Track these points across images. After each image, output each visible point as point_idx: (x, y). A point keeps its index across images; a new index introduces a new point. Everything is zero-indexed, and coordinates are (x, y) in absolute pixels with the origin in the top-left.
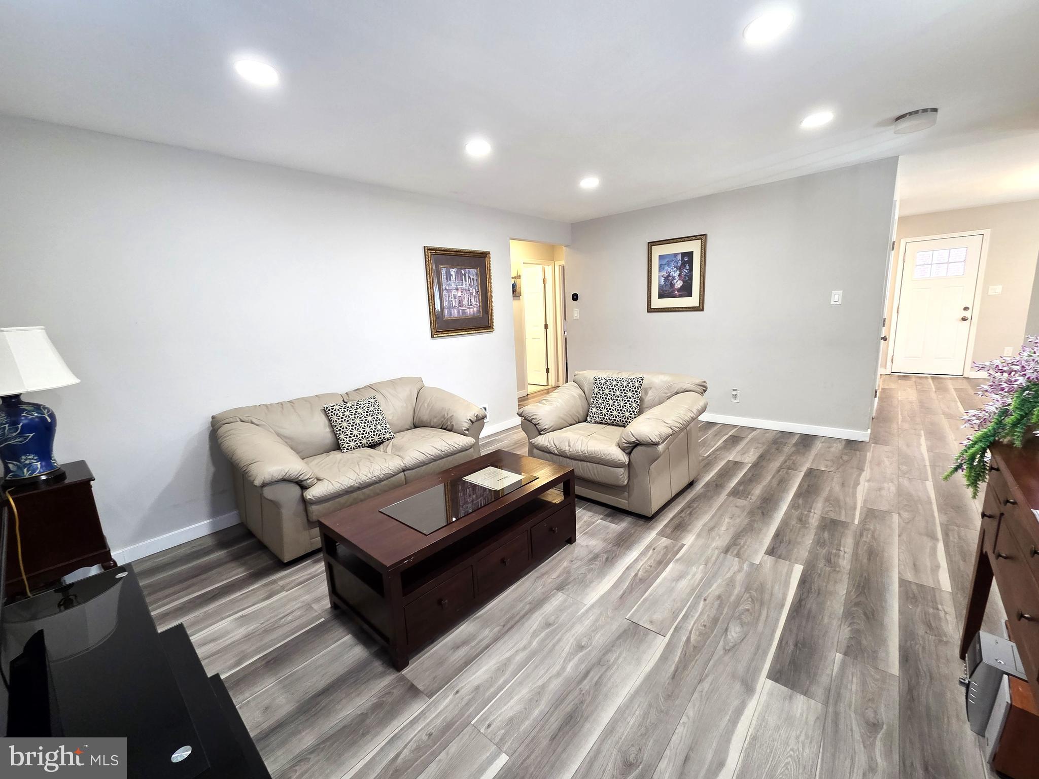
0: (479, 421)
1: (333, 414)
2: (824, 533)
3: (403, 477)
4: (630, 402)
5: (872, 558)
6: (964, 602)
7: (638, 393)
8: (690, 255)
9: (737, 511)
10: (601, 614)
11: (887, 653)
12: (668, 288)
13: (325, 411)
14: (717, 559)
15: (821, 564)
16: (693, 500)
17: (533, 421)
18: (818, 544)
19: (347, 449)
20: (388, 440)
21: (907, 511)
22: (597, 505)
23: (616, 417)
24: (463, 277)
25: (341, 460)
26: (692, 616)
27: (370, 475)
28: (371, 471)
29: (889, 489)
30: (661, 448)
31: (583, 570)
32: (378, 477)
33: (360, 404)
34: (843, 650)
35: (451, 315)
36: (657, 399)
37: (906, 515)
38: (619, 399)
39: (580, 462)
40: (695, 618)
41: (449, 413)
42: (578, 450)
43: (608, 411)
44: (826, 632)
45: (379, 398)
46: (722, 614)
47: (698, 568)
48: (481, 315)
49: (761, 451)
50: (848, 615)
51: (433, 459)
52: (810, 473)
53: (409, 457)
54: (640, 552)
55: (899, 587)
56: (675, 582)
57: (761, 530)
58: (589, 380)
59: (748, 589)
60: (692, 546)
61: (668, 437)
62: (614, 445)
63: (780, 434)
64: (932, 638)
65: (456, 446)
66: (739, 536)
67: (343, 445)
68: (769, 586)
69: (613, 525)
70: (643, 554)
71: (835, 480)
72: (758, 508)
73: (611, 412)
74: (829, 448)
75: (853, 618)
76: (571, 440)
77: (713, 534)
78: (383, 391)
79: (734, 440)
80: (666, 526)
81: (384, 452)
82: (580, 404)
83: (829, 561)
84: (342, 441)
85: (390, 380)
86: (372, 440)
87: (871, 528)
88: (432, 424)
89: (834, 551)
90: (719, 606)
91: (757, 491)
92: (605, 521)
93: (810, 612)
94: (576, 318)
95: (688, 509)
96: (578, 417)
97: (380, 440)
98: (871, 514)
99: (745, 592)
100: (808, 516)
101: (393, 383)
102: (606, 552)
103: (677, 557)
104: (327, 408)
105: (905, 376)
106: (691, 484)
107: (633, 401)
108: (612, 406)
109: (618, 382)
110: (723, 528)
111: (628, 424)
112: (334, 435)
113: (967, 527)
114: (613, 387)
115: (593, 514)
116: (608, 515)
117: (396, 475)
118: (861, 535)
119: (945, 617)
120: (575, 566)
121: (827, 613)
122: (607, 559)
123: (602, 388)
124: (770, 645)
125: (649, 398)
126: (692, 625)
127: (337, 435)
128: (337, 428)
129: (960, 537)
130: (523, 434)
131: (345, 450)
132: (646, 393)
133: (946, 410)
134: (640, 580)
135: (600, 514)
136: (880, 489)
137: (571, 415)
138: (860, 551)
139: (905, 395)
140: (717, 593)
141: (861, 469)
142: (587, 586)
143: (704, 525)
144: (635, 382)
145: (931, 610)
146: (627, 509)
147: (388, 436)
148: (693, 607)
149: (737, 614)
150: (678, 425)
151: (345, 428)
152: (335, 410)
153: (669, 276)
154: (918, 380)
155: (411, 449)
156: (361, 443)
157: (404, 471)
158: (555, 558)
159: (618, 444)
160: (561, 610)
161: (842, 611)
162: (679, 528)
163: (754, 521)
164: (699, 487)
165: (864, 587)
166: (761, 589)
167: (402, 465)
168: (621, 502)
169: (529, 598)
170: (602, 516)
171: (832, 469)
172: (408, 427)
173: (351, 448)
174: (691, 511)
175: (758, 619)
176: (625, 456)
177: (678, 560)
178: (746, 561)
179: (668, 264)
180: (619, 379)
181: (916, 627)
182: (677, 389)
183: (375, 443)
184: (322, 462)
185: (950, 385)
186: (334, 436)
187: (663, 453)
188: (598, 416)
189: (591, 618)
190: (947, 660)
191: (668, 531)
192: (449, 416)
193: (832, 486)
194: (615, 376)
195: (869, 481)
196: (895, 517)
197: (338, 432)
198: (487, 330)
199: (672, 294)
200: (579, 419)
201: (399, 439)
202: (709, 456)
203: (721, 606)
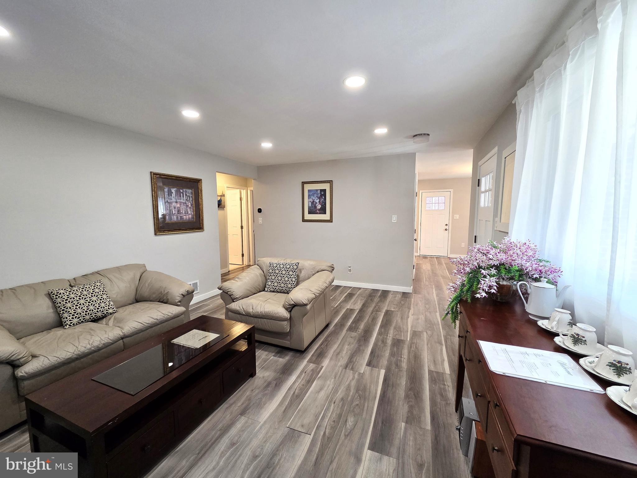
0: (189, 294)
1: (57, 297)
2: (394, 348)
3: (122, 344)
4: (291, 278)
5: (416, 360)
6: (455, 377)
7: (296, 272)
8: (324, 191)
9: (352, 340)
10: (270, 426)
11: (425, 417)
12: (313, 208)
13: (50, 295)
14: (341, 373)
15: (393, 367)
16: (328, 336)
17: (229, 293)
18: (392, 355)
19: (70, 325)
20: (111, 314)
21: (430, 330)
22: (271, 347)
23: (283, 288)
24: (182, 194)
25: (61, 335)
26: (327, 416)
27: (89, 346)
28: (91, 343)
29: (422, 318)
30: (308, 307)
31: (260, 396)
32: (98, 347)
33: (86, 288)
34: (405, 420)
35: (171, 219)
36: (307, 275)
37: (429, 332)
38: (284, 276)
39: (259, 319)
40: (329, 417)
41: (165, 291)
42: (258, 311)
43: (278, 284)
44: (397, 410)
45: (105, 281)
46: (343, 411)
47: (330, 382)
48: (195, 220)
49: (363, 301)
50: (407, 396)
51: (149, 326)
52: (387, 312)
53: (128, 328)
54: (297, 376)
55: (428, 375)
56: (317, 394)
57: (364, 351)
58: (267, 264)
59: (357, 390)
60: (328, 366)
61: (313, 300)
62: (282, 305)
63: (372, 291)
64: (444, 403)
65: (170, 314)
66: (353, 356)
67: (66, 322)
68: (368, 387)
69: (281, 359)
70: (299, 377)
71: (398, 315)
72: (362, 337)
73: (280, 284)
74: (395, 297)
75: (409, 398)
76: (254, 304)
77: (339, 357)
78: (108, 276)
79: (350, 296)
80: (313, 355)
81: (106, 324)
82: (261, 280)
83: (397, 365)
84: (65, 319)
85: (116, 267)
86: (95, 316)
87: (415, 342)
88: (151, 299)
89: (399, 358)
90: (342, 406)
91: (362, 326)
92: (276, 357)
93: (388, 400)
94: (260, 223)
95: (326, 342)
96: (259, 288)
97: (103, 315)
98: (415, 334)
99: (356, 393)
100: (386, 339)
101: (119, 269)
102: (276, 380)
103: (319, 376)
104: (52, 292)
105: (426, 257)
106: (327, 326)
107: (293, 277)
108: (280, 281)
109: (284, 266)
110: (344, 352)
111: (290, 292)
112: (57, 314)
113: (454, 336)
114: (281, 269)
115: (268, 353)
116: (278, 353)
117: (115, 343)
118: (411, 347)
119: (448, 389)
120: (254, 394)
121: (397, 398)
122: (276, 385)
123: (274, 269)
124: (369, 426)
125: (302, 275)
126: (327, 422)
127: (61, 315)
128: (61, 309)
129: (452, 343)
130: (221, 301)
131: (68, 326)
132: (301, 272)
133: (442, 274)
134: (297, 396)
135: (273, 352)
136: (418, 319)
137: (255, 288)
138: (411, 357)
139: (426, 267)
140: (341, 396)
141: (409, 309)
142: (261, 408)
143: (334, 352)
144: (294, 265)
145: (442, 386)
146: (290, 347)
147: (111, 311)
148: (328, 409)
149: (352, 409)
150: (318, 292)
151: (69, 308)
152: (60, 294)
153: (314, 202)
154: (430, 258)
155: (131, 321)
156: (83, 319)
157: (122, 338)
158: (240, 390)
159: (284, 305)
160: (243, 431)
161: (404, 395)
162: (320, 355)
163: (360, 346)
164: (331, 327)
165: (413, 378)
166: (365, 390)
167: (121, 334)
168: (286, 343)
169: (220, 426)
170: (274, 354)
171: (397, 310)
172: (130, 302)
173: (74, 324)
174: (327, 344)
175: (363, 410)
176: (288, 314)
177: (319, 378)
178: (356, 372)
179: (313, 195)
180: (284, 264)
181: (437, 398)
182: (318, 269)
183: (98, 318)
184: (42, 339)
185: (443, 261)
186: (58, 316)
187: (310, 310)
188: (272, 287)
189: (263, 432)
190: (451, 414)
191: (314, 358)
192: (166, 292)
193: (397, 320)
194: (282, 262)
195: (413, 315)
196: (425, 333)
197: (62, 312)
198: (199, 230)
199: (316, 212)
200: (260, 290)
201: (122, 313)
202: (337, 306)
203: (343, 406)
